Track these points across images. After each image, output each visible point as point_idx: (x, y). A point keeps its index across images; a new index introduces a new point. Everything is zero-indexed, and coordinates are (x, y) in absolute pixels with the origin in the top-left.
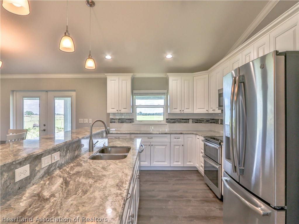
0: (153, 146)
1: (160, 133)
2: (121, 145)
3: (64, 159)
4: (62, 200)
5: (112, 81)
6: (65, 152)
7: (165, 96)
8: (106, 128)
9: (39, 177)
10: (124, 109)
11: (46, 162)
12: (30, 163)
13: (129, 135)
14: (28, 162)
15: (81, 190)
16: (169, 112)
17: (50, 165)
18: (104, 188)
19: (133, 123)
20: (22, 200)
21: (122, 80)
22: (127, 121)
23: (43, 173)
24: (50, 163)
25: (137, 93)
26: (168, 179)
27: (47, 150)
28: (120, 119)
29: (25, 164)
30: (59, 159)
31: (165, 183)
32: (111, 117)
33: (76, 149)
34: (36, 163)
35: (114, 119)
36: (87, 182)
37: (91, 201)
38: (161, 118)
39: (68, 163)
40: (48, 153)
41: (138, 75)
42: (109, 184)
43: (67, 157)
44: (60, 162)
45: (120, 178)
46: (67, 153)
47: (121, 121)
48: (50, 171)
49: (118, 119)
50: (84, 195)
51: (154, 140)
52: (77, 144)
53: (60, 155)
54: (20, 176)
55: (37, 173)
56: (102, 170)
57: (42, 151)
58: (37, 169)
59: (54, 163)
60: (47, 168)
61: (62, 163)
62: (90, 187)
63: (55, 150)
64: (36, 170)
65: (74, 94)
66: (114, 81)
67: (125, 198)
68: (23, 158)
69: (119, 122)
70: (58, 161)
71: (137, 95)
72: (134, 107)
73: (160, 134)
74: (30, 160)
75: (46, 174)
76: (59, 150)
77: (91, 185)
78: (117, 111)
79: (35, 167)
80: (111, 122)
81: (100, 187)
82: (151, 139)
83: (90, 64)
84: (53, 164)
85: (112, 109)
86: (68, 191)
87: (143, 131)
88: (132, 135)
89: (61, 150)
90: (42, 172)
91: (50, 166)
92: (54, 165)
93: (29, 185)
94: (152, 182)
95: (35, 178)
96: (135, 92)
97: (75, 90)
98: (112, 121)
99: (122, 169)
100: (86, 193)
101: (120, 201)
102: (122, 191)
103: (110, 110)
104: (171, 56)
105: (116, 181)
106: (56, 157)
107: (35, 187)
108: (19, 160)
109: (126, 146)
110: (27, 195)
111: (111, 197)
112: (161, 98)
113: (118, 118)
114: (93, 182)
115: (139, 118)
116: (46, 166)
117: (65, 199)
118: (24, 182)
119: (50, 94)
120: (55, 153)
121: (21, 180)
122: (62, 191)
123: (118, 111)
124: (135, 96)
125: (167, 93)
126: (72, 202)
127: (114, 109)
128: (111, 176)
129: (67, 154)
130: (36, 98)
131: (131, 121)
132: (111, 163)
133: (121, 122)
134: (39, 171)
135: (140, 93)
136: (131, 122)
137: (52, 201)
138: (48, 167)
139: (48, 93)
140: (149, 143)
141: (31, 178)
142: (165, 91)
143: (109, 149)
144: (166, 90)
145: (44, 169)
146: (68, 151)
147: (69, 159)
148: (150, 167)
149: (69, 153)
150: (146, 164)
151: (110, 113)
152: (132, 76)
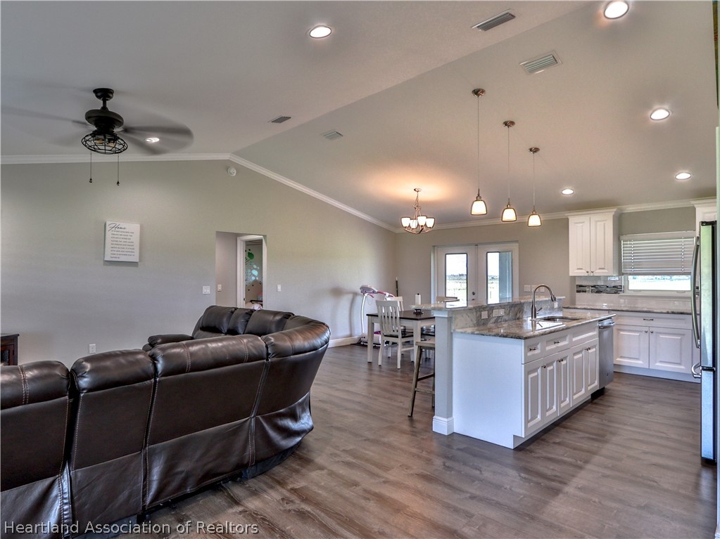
0: (654, 333)
5: (578, 225)
6: (508, 311)
10: (600, 269)
19: (620, 294)
21: (596, 222)
22: (608, 289)
28: (594, 286)
32: (578, 283)
33: (518, 311)
35: (584, 286)
41: (630, 209)
43: (510, 316)
46: (510, 313)
47: (597, 290)
49: (592, 286)
51: (655, 323)
52: (519, 307)
61: (506, 319)
63: (501, 306)
65: (515, 247)
66: (582, 224)
69: (592, 291)
73: (668, 313)
78: (587, 272)
80: (578, 291)
82: (651, 322)
84: (500, 317)
85: (578, 269)
96: (625, 238)
98: (581, 289)
103: (573, 272)
113: (590, 284)
115: (634, 287)
119: (482, 248)
123: (589, 273)
127: (581, 269)
131: (617, 289)
133: (599, 292)
134: (492, 318)
136: (616, 293)
139: (479, 246)
147: (511, 318)
148: (649, 370)
150: (639, 363)
151: (575, 277)
152: (615, 212)
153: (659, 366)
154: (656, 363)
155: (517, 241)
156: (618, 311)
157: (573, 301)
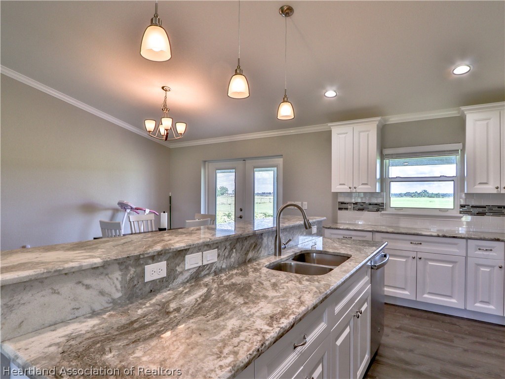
0: (422, 260)
1: (440, 234)
2: (336, 251)
3: (225, 261)
4: (183, 318)
5: (340, 136)
6: (227, 251)
7: (458, 157)
8: (305, 218)
9: (181, 281)
10: (363, 184)
11: (192, 262)
12: (167, 260)
13: (371, 233)
14: (164, 257)
15: (215, 311)
16: (466, 192)
17: (200, 267)
18: (248, 317)
19: (383, 212)
20: (144, 306)
21: (360, 132)
22: (371, 207)
23: (189, 277)
24: (200, 264)
25: (392, 154)
26: (455, 336)
27: (193, 245)
28: (356, 204)
29: (159, 260)
30: (216, 260)
31: (444, 342)
32: (341, 199)
33: (250, 248)
34: (177, 261)
35: (345, 204)
36: (233, 302)
37: (215, 331)
38: (448, 203)
39: (231, 268)
40: (197, 249)
41: (394, 119)
42: (261, 312)
43: (233, 260)
44: (219, 265)
45: (286, 306)
46: (232, 253)
47: (361, 207)
48: (200, 276)
49: (354, 204)
50: (213, 320)
51: (424, 247)
52: (252, 241)
53: (219, 255)
54: (152, 275)
55: (178, 275)
56: (270, 288)
57: (185, 245)
58: (179, 269)
59: (207, 265)
60: (195, 270)
61: (221, 267)
62: (231, 310)
63: (208, 246)
64: (177, 270)
65: (280, 161)
66: (344, 135)
67: (267, 340)
68: (154, 252)
69: (354, 209)
70: (215, 262)
71: (392, 158)
72: (385, 181)
73: (438, 236)
74: (168, 255)
75: (193, 279)
76: (217, 247)
77: (235, 307)
78: (350, 188)
79: (176, 267)
80: (340, 209)
81: (245, 313)
82: (419, 246)
83: (286, 111)
84: (204, 266)
85: (340, 184)
86: (199, 308)
87: (404, 228)
88: (377, 234)
89: (219, 247)
90: (187, 275)
91: (201, 269)
92: (208, 268)
93: (165, 289)
94: (414, 333)
95: (175, 281)
96: (387, 151)
97: (282, 155)
98: (343, 206)
99: (303, 291)
100: (218, 318)
101: (255, 344)
102: (271, 328)
103: (336, 188)
104: (468, 68)
105: (276, 309)
106: (211, 256)
107: (169, 294)
108: (149, 253)
109: (344, 254)
110: (154, 301)
111: (247, 333)
112: (449, 162)
113: (353, 201)
114: (242, 303)
115: (395, 202)
116: (194, 268)
117: (187, 318)
118: (158, 283)
119: (249, 163)
120: (208, 250)
121: (153, 280)
122: (192, 307)
123: (352, 189)
124: (387, 161)
125: (463, 150)
126: (190, 325)
127: (344, 184)
128: (275, 300)
129: (232, 255)
130: (231, 170)
131: (379, 207)
132: (293, 278)
133: (359, 210)
134: (181, 273)
135: (397, 154)
136: (378, 210)
137: (172, 316)
138: (197, 269)
139: (246, 161)
140: (414, 255)
141: (169, 281)
142: (458, 146)
143: (313, 255)
144: (461, 144)
145: (190, 271)
146: (234, 250)
147: (235, 262)
148: (416, 302)
149: (236, 254)
150: (405, 294)
151: (337, 193)
152: (380, 121)
153: (428, 298)
154: (424, 295)
155: (281, 156)
156: (383, 232)
157: (335, 220)
